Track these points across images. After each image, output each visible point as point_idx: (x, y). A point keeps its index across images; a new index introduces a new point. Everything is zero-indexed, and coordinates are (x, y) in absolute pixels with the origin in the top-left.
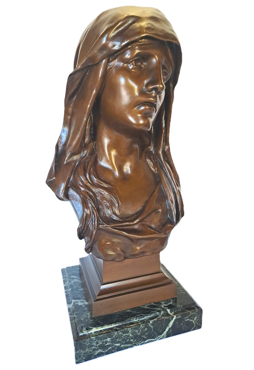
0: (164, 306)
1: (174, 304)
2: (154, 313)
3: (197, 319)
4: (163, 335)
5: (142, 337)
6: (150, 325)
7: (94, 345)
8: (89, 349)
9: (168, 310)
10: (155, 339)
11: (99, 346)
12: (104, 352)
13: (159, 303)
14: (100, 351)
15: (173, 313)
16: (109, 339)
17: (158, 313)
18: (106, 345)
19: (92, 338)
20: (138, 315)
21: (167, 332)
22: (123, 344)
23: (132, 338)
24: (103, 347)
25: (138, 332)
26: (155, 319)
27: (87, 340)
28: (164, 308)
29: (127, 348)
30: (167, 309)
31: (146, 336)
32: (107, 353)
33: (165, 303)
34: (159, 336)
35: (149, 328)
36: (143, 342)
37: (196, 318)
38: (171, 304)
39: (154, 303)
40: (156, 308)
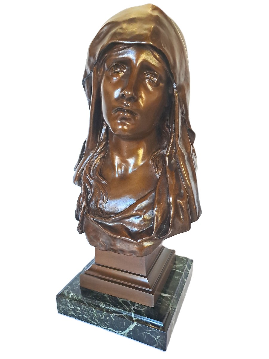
0: (134, 309)
1: (143, 312)
2: (120, 308)
3: (159, 338)
4: (124, 333)
5: (105, 322)
6: (112, 316)
7: (69, 306)
8: (65, 307)
9: (132, 313)
10: (117, 332)
11: (72, 309)
12: (76, 315)
13: (133, 304)
14: (72, 313)
15: (137, 318)
16: (79, 308)
17: (123, 311)
18: (77, 311)
19: (67, 299)
20: (107, 303)
21: (128, 333)
22: (90, 319)
23: (97, 319)
24: (74, 310)
25: (102, 316)
26: (118, 315)
27: (64, 299)
28: (132, 310)
29: (93, 324)
30: (133, 312)
31: (108, 323)
32: (79, 318)
33: (138, 307)
34: (120, 332)
35: (111, 319)
36: (106, 328)
37: (158, 337)
38: (141, 310)
39: (130, 301)
40: (126, 306)
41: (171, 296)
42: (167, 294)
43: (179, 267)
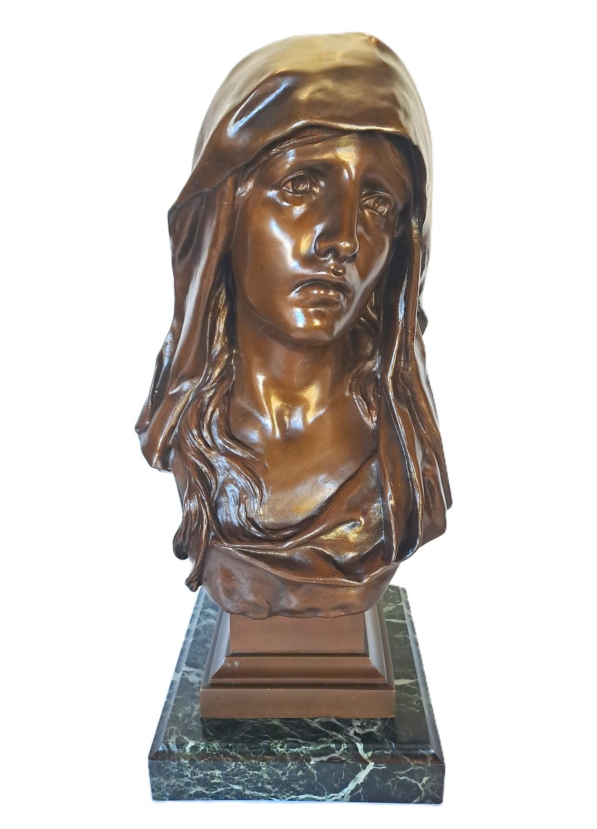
0: (355, 733)
1: (378, 733)
2: (322, 742)
3: (429, 780)
4: (341, 794)
5: (293, 786)
6: (310, 767)
7: (187, 776)
8: (177, 781)
9: (358, 744)
10: (324, 798)
11: (197, 779)
12: (208, 792)
13: (348, 722)
14: (199, 789)
15: (370, 753)
16: (217, 772)
17: (333, 746)
18: (212, 781)
19: (183, 760)
20: (288, 739)
21: (353, 792)
22: (249, 789)
23: (269, 784)
24: (203, 782)
25: (283, 774)
26: (325, 758)
27: (173, 763)
28: (352, 737)
29: (258, 798)
30: (358, 742)
31: (300, 786)
32: (216, 797)
33: (361, 727)
34: (332, 795)
35: (308, 774)
36: (294, 797)
37: (425, 779)
38: (372, 732)
39: (337, 719)
40: (334, 733)
41: (412, 681)
42: (402, 680)
43: (390, 611)
